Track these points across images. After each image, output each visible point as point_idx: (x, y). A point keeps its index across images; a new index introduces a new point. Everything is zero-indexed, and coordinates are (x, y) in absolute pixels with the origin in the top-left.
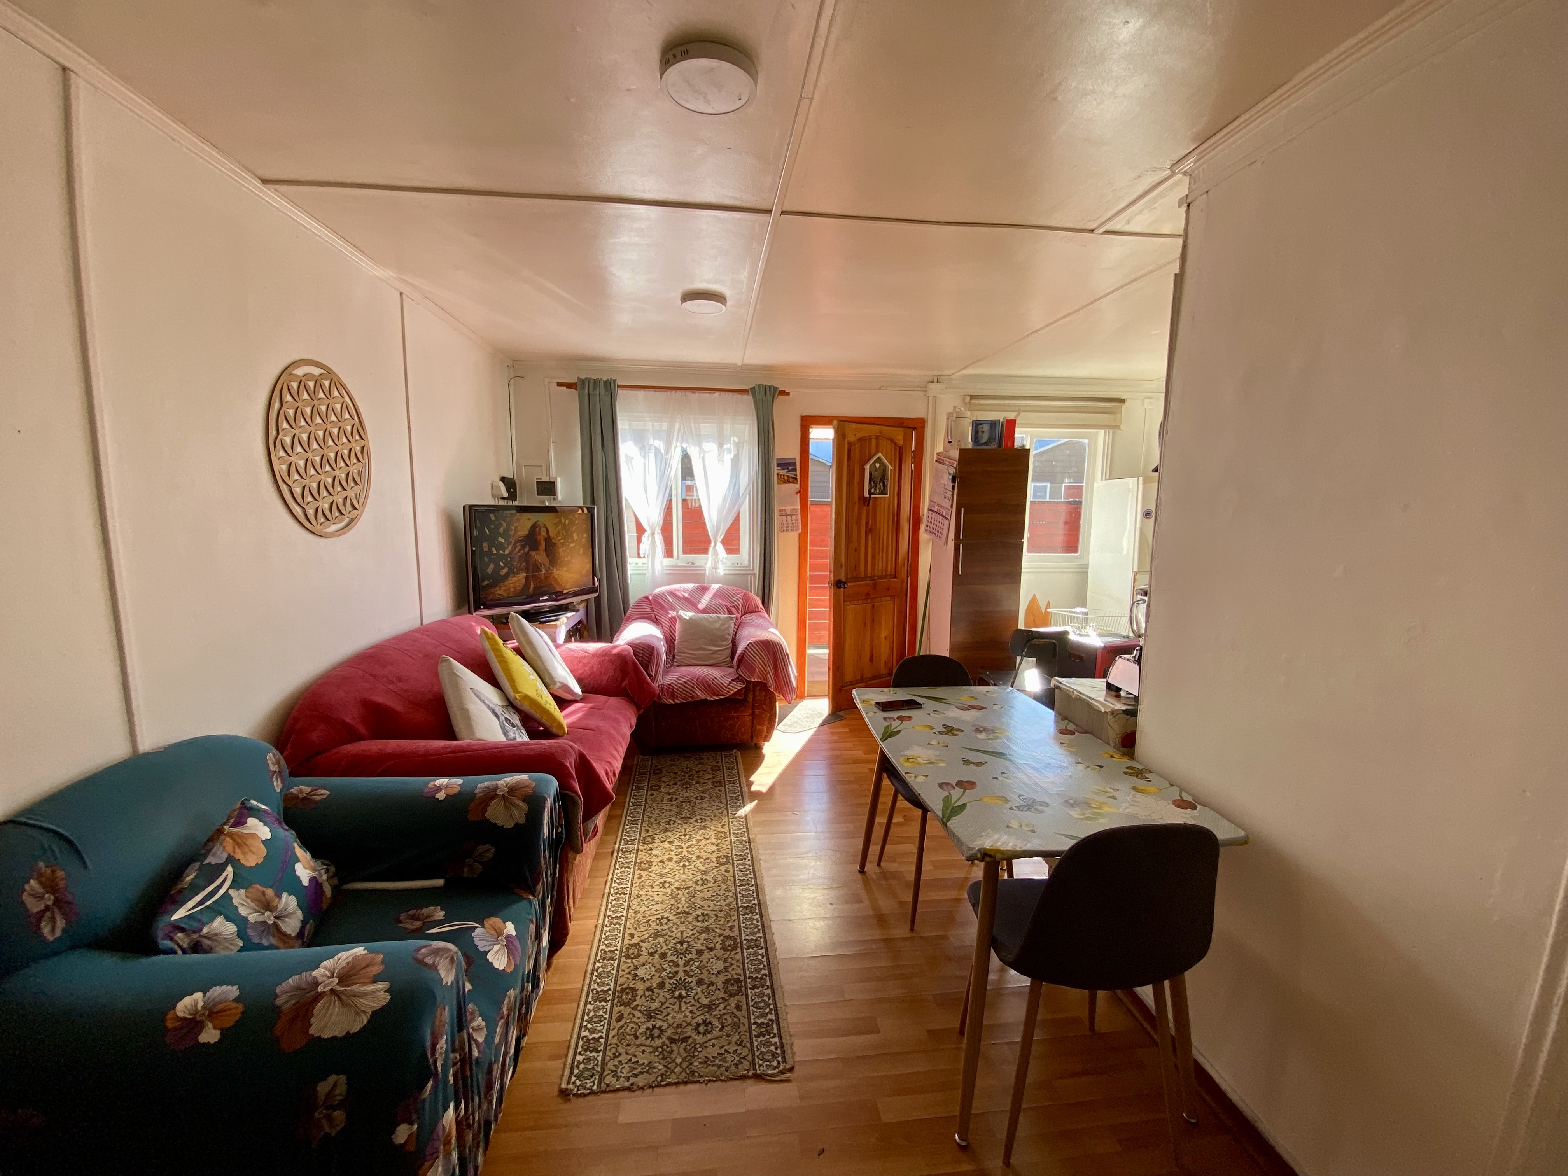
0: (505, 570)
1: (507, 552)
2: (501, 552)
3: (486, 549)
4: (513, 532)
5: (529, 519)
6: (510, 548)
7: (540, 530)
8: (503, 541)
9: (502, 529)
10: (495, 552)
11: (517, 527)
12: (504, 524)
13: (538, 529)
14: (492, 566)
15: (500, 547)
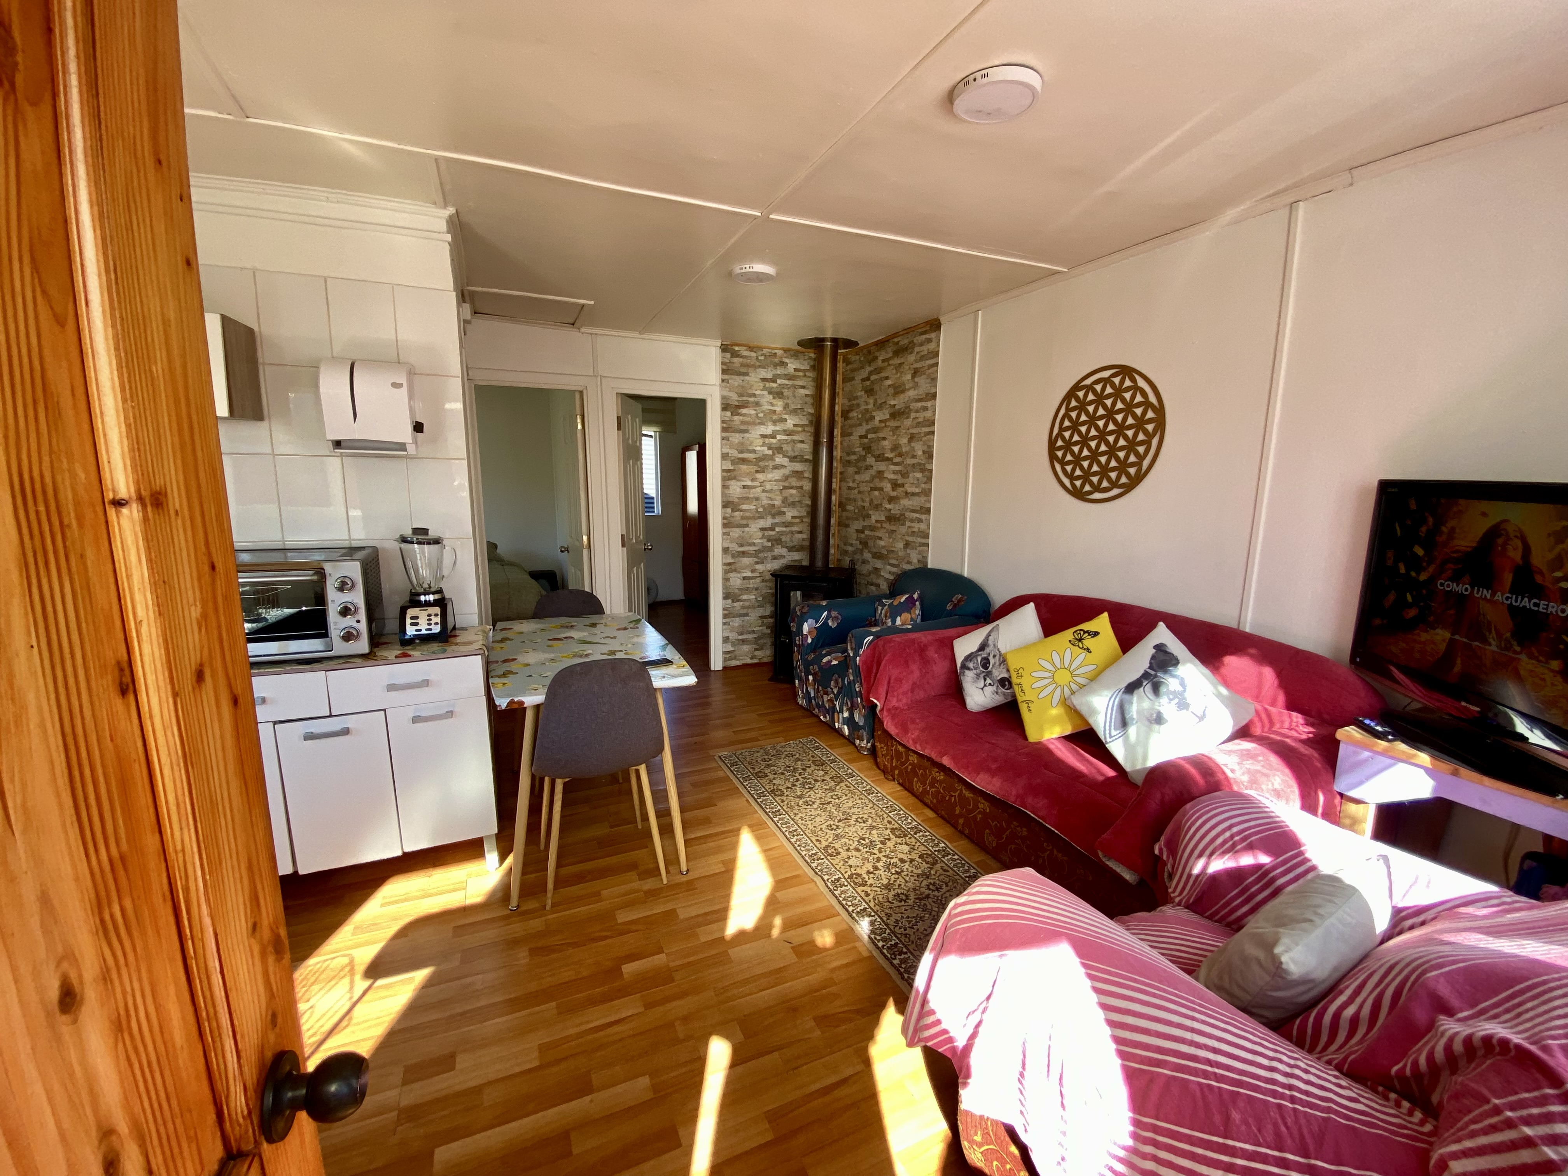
0: (1412, 613)
1: (1423, 577)
2: (1413, 574)
3: (1390, 563)
4: (1444, 537)
5: (1484, 514)
6: (1431, 569)
7: (1506, 543)
8: (1420, 552)
9: (1424, 529)
10: (1403, 570)
11: (1453, 530)
12: (1431, 520)
13: (1500, 541)
14: (1392, 597)
15: (1416, 564)
